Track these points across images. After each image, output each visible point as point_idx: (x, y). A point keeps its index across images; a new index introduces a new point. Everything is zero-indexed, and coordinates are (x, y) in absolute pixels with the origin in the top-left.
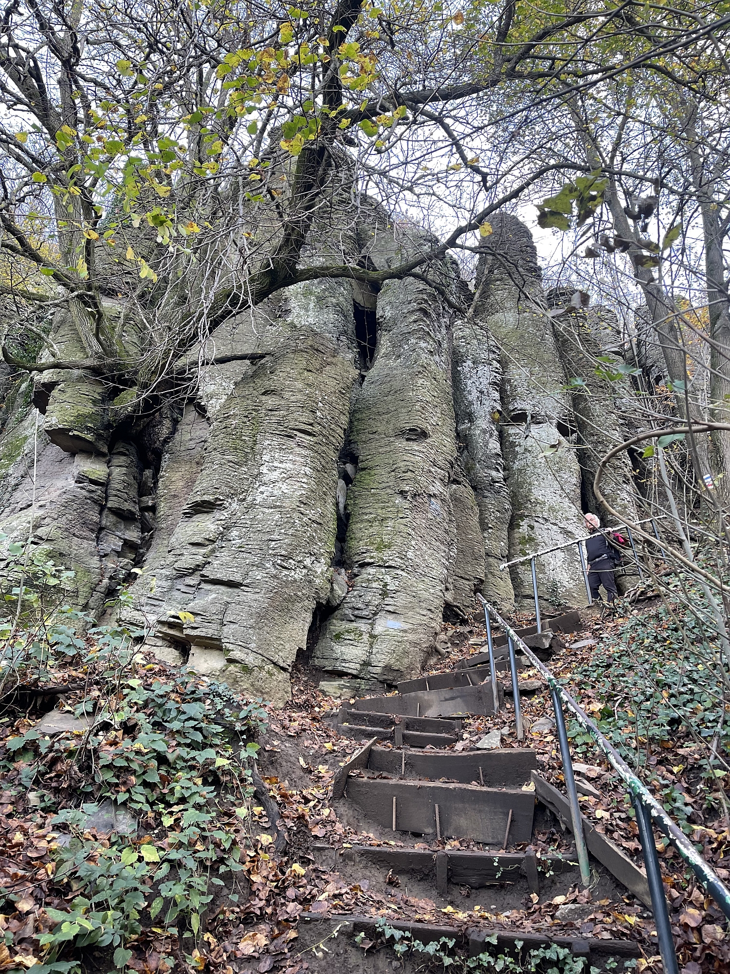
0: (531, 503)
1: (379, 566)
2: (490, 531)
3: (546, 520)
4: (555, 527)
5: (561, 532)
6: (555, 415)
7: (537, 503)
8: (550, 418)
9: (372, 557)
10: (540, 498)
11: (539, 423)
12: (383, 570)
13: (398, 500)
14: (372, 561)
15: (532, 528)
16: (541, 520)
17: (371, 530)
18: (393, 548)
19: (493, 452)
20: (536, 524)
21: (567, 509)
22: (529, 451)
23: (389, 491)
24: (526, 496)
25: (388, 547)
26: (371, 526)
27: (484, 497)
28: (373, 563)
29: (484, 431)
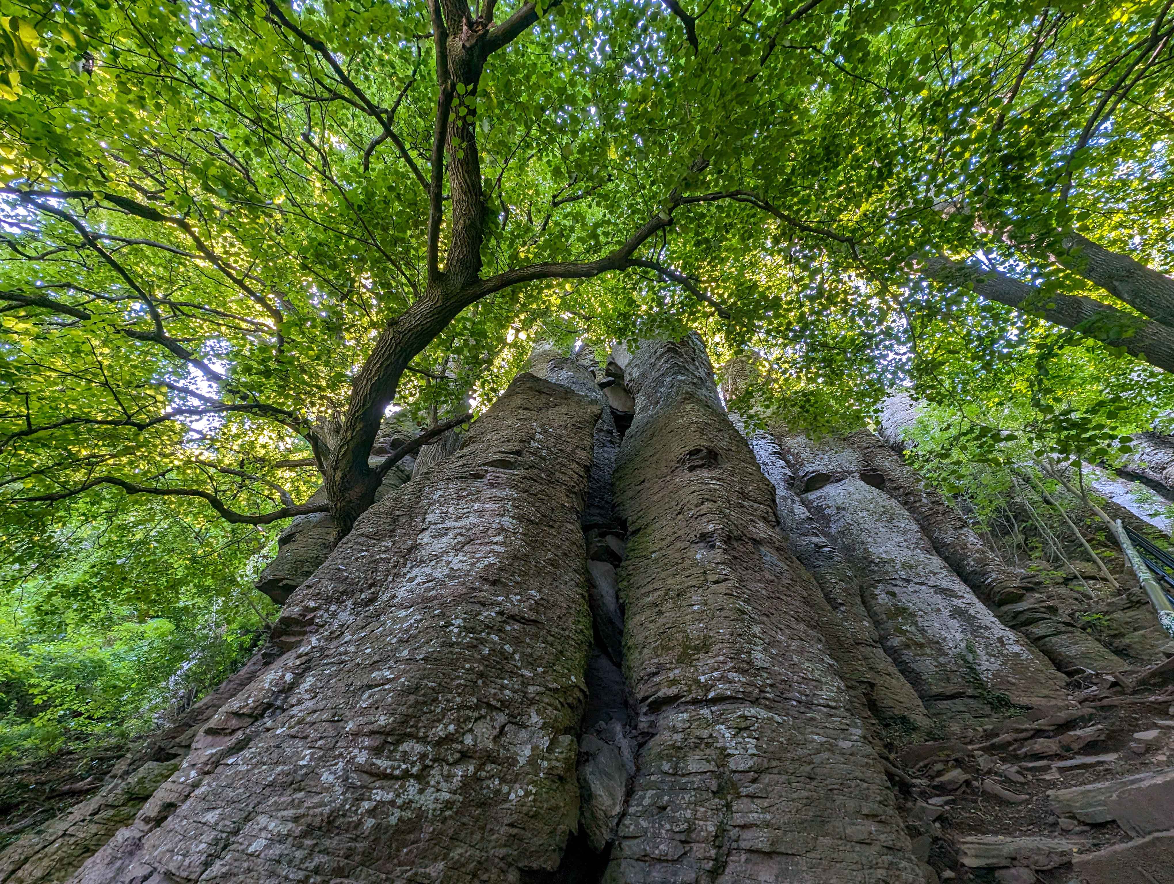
0: (876, 565)
1: (695, 702)
2: (843, 608)
3: (908, 581)
4: (923, 588)
5: (935, 593)
6: (853, 468)
7: (884, 562)
8: (851, 472)
9: (673, 682)
10: (884, 555)
11: (840, 480)
12: (705, 712)
13: (700, 554)
14: (673, 691)
15: (894, 595)
16: (901, 583)
17: (661, 621)
18: (714, 649)
19: (803, 516)
20: (896, 589)
21: (926, 561)
22: (844, 509)
23: (679, 545)
24: (865, 558)
25: (704, 647)
26: (661, 613)
27: (815, 567)
28: (677, 697)
29: (784, 499)
